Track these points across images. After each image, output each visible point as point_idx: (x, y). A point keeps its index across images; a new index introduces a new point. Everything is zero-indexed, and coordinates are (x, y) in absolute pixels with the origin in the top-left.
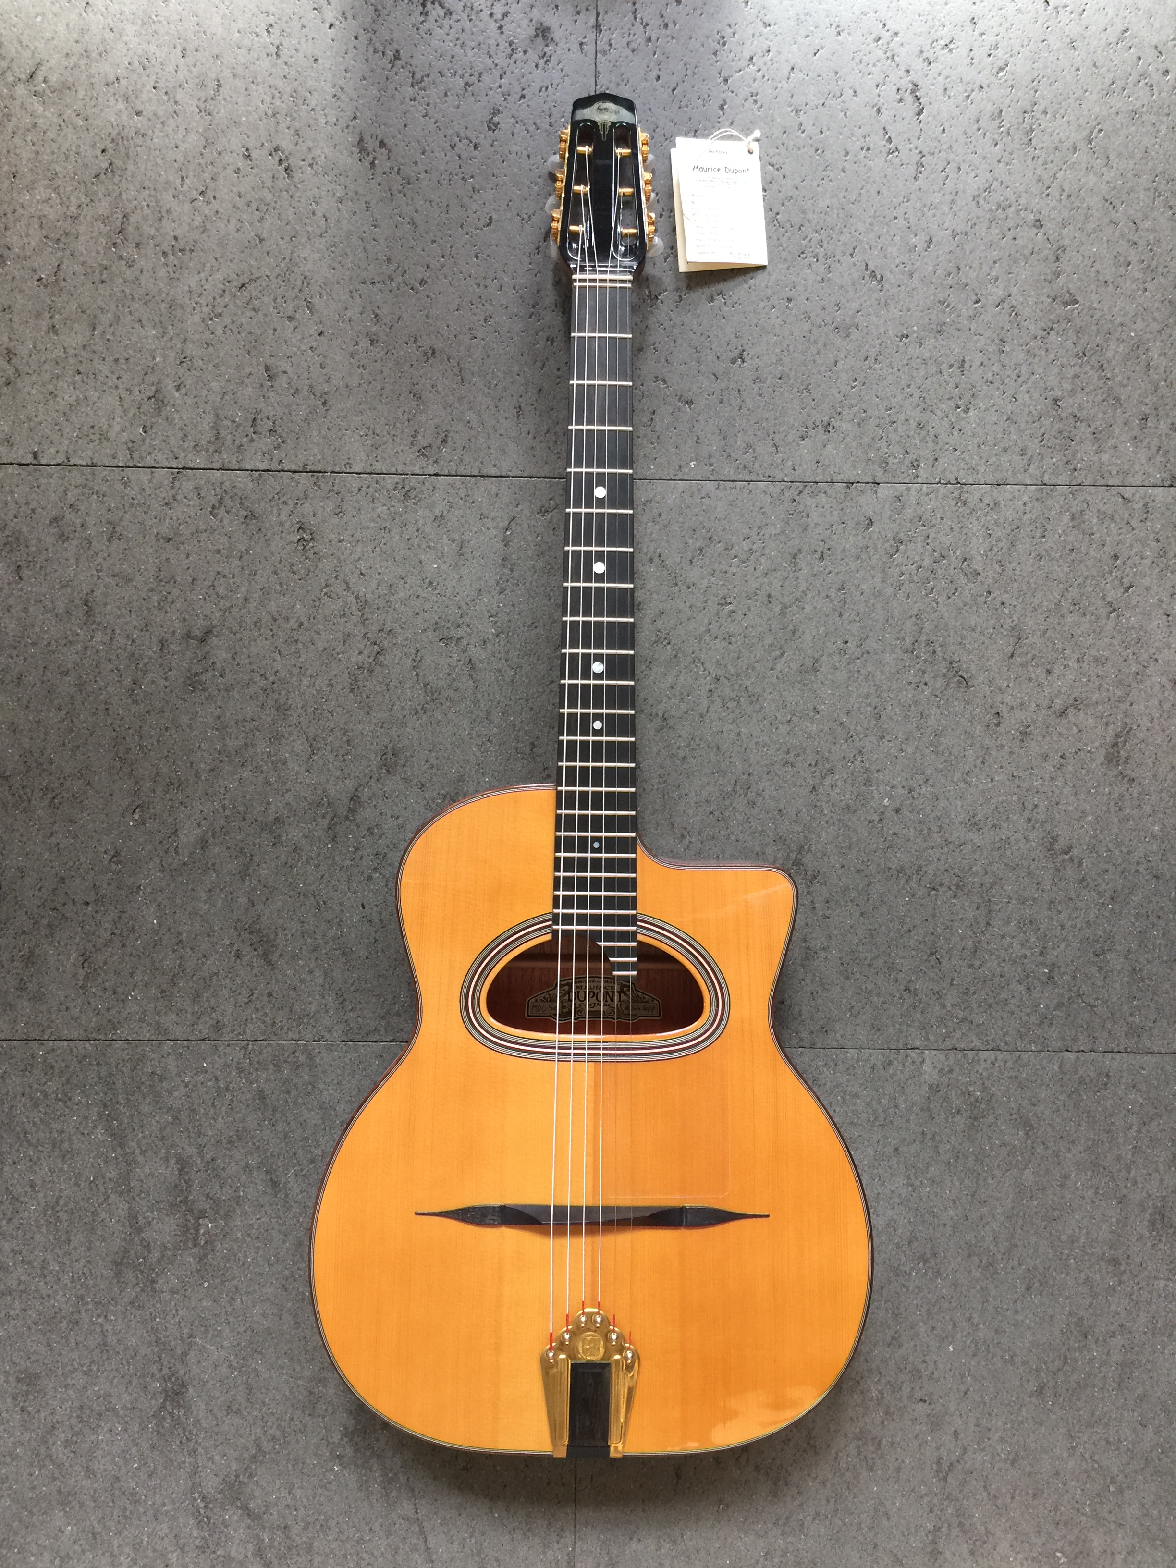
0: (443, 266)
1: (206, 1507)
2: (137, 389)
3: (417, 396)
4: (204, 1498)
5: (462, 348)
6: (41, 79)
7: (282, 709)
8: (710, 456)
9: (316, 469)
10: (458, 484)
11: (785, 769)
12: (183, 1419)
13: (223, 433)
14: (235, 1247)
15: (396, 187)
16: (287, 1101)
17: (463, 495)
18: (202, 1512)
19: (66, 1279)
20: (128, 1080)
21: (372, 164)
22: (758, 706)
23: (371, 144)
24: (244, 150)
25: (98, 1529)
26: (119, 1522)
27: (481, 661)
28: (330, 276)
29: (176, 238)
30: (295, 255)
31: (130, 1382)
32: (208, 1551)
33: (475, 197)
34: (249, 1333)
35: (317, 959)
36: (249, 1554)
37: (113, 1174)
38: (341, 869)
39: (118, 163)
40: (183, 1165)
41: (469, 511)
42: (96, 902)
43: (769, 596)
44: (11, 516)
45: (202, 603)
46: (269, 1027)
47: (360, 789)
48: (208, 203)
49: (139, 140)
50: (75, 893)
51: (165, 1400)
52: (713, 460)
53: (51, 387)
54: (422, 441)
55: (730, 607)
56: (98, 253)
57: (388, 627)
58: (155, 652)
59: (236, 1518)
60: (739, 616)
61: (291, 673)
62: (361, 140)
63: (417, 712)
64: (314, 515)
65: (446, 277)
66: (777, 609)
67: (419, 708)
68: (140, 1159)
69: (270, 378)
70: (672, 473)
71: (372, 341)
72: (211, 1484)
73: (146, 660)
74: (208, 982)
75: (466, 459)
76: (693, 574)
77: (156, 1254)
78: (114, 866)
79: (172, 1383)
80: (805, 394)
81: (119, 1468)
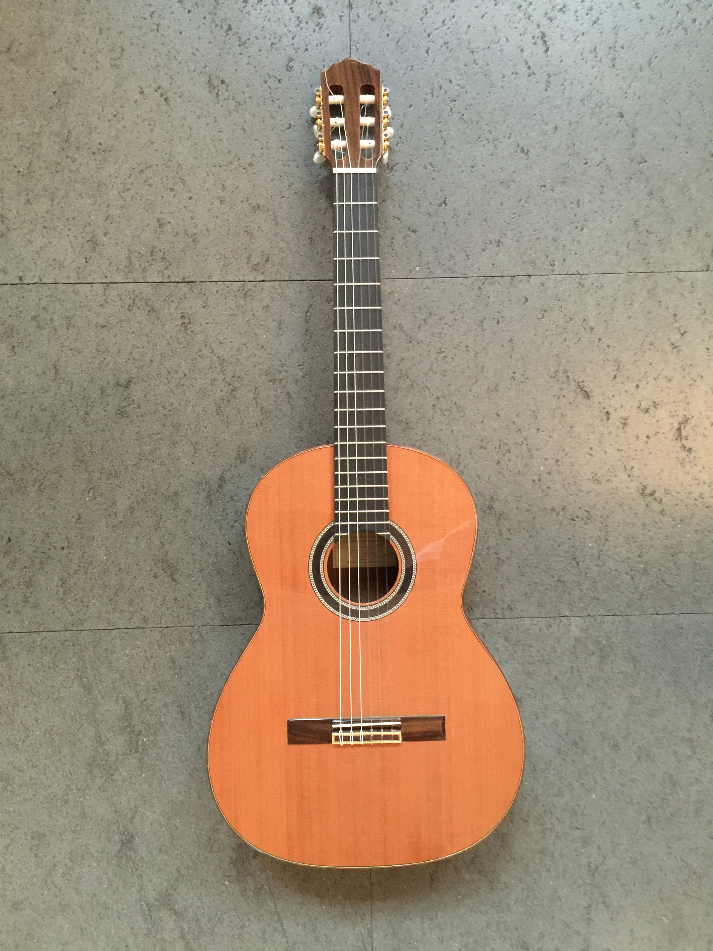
0: (262, 154)
1: (149, 910)
2: (80, 236)
3: (249, 233)
4: (147, 904)
5: (275, 204)
6: (15, 50)
7: (176, 427)
8: (428, 263)
9: (190, 280)
10: (277, 286)
11: (481, 451)
12: (133, 857)
13: (134, 260)
14: (161, 752)
15: (232, 108)
16: (188, 663)
17: (279, 293)
18: (147, 913)
19: (59, 775)
20: (92, 654)
21: (217, 94)
22: (462, 414)
23: (217, 82)
24: (139, 89)
25: (85, 925)
26: (97, 921)
27: (294, 392)
28: (194, 163)
29: (100, 144)
30: (173, 151)
31: (100, 836)
32: (151, 936)
33: (280, 111)
34: (171, 803)
35: (203, 577)
36: (176, 938)
37: (86, 711)
38: (215, 522)
39: (64, 100)
40: (127, 704)
41: (283, 302)
42: (68, 547)
43: (467, 347)
44: (7, 316)
45: (125, 364)
46: (176, 619)
47: (225, 473)
48: (119, 122)
49: (75, 86)
50: (55, 543)
51: (122, 846)
52: (430, 266)
53: (28, 237)
54: (255, 260)
55: (444, 354)
56: (53, 154)
57: (237, 375)
58: (97, 395)
59: (167, 915)
60: (449, 359)
61: (180, 404)
62: (210, 80)
63: (257, 425)
64: (191, 308)
65: (264, 161)
66: (472, 354)
67: (259, 423)
68: (101, 701)
69: (160, 226)
70: (406, 274)
71: (221, 201)
72: (151, 895)
73: (93, 400)
74: (138, 593)
75: (281, 270)
76: (420, 335)
77: (113, 758)
78: (78, 525)
79: (125, 835)
80: (484, 223)
81: (96, 889)
